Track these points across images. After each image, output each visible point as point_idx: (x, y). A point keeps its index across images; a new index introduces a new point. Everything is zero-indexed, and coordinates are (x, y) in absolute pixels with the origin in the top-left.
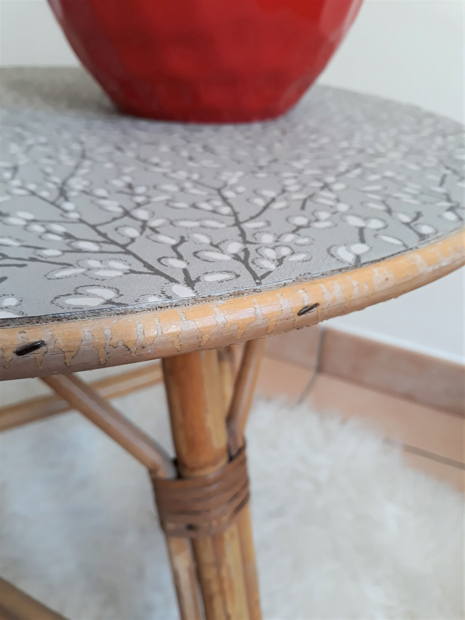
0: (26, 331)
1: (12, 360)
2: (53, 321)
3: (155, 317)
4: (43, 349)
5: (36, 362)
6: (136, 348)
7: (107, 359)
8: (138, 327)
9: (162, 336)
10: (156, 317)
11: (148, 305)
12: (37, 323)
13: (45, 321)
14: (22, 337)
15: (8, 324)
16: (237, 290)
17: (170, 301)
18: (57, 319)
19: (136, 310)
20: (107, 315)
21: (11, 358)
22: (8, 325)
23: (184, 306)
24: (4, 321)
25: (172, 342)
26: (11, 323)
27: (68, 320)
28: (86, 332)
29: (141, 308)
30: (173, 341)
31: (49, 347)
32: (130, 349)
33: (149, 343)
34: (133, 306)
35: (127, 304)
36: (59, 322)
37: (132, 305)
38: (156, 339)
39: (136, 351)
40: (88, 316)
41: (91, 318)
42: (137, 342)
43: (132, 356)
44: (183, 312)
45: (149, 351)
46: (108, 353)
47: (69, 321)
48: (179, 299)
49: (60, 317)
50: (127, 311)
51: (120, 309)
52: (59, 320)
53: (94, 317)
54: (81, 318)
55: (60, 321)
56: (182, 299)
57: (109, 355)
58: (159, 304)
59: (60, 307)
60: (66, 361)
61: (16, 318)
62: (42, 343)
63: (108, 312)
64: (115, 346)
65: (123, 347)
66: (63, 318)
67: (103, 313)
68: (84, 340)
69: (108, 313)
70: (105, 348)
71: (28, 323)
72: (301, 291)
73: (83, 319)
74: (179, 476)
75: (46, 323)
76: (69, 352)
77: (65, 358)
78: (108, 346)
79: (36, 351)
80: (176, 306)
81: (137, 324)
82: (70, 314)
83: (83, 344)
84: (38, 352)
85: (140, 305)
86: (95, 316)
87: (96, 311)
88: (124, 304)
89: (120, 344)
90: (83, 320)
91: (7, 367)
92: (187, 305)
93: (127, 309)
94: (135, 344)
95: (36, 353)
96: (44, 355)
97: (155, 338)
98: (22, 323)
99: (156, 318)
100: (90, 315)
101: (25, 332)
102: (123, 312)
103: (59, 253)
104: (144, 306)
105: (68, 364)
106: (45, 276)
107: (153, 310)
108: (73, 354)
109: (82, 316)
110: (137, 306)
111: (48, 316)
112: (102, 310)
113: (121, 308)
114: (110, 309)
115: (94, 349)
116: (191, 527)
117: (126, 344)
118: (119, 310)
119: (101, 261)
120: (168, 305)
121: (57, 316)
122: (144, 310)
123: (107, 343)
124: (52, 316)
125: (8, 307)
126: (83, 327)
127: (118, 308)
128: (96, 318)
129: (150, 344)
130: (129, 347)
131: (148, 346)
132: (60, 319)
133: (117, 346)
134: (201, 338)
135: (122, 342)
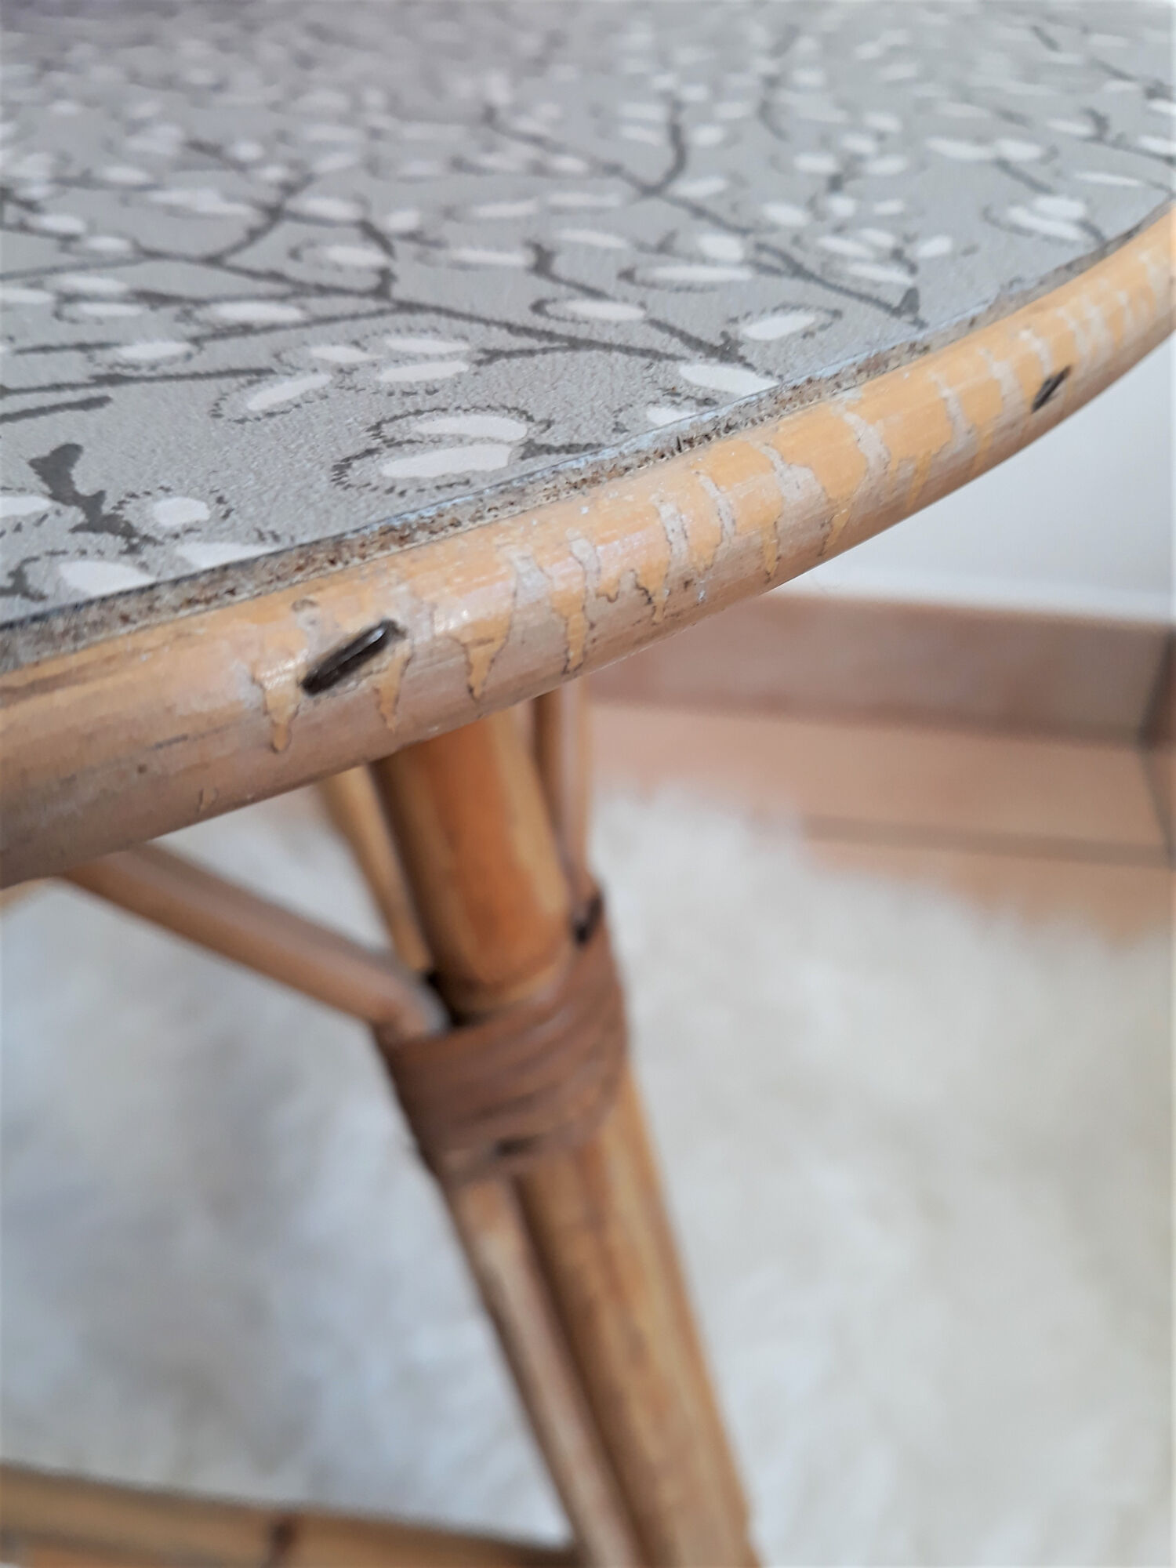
0: (312, 597)
1: (296, 713)
2: (382, 547)
3: (698, 473)
4: (397, 651)
5: (378, 705)
6: (668, 591)
7: (589, 647)
8: (663, 516)
9: (735, 534)
10: (701, 471)
11: (658, 437)
12: (333, 562)
13: (357, 550)
14: (313, 623)
15: (229, 584)
16: (874, 352)
17: (712, 414)
18: (397, 535)
19: (625, 463)
20: (547, 493)
21: (291, 709)
22: (232, 592)
23: (750, 425)
24: (216, 576)
25: (760, 552)
26: (243, 581)
27: (433, 532)
28: (518, 564)
29: (638, 452)
30: (762, 548)
31: (418, 641)
32: (654, 599)
33: (701, 566)
34: (615, 448)
35: (599, 445)
36: (407, 546)
37: (614, 446)
38: (720, 548)
39: (667, 602)
40: (490, 510)
41: (502, 514)
42: (672, 568)
43: (654, 624)
44: (767, 445)
45: (699, 595)
46: (592, 626)
47: (435, 537)
48: (735, 404)
49: (407, 525)
50: (600, 469)
51: (582, 464)
52: (403, 539)
53: (511, 508)
54: (473, 520)
55: (407, 542)
56: (742, 403)
57: (595, 634)
58: (686, 430)
59: (391, 490)
60: (474, 680)
61: (256, 560)
62: (391, 631)
63: (547, 483)
64: (612, 595)
65: (636, 592)
66: (415, 531)
67: (534, 491)
68: (520, 593)
69: (547, 486)
70: (584, 608)
71: (300, 569)
72: (1025, 335)
73: (479, 522)
74: (457, 1019)
75: (363, 557)
76: (481, 642)
77: (469, 666)
78: (594, 599)
79: (374, 664)
80: (729, 428)
81: (657, 504)
82: (435, 508)
83: (519, 607)
84: (384, 665)
85: (634, 440)
86: (512, 504)
87: (515, 484)
88: (588, 446)
89: (627, 586)
90: (480, 526)
91: (279, 745)
92: (758, 421)
93: (601, 464)
94: (667, 575)
95: (375, 668)
96: (402, 674)
97: (717, 546)
98: (280, 574)
99: (702, 478)
100: (498, 504)
101: (312, 604)
102: (588, 475)
103: (179, 348)
104: (645, 442)
105: (477, 692)
106: (216, 415)
107: (673, 454)
108: (492, 648)
109: (472, 509)
110: (627, 448)
111: (367, 532)
112: (531, 479)
113: (582, 462)
114: (554, 472)
115: (554, 616)
116: (509, 1148)
117: (643, 584)
118: (578, 471)
119: (356, 344)
120: (709, 428)
121: (397, 524)
122: (647, 459)
123: (590, 588)
124: (381, 528)
125: (196, 527)
126: (499, 546)
127: (575, 465)
128: (517, 509)
129: (706, 569)
130: (651, 589)
131: (699, 575)
132: (407, 532)
133: (620, 595)
134: (829, 522)
135: (631, 575)
